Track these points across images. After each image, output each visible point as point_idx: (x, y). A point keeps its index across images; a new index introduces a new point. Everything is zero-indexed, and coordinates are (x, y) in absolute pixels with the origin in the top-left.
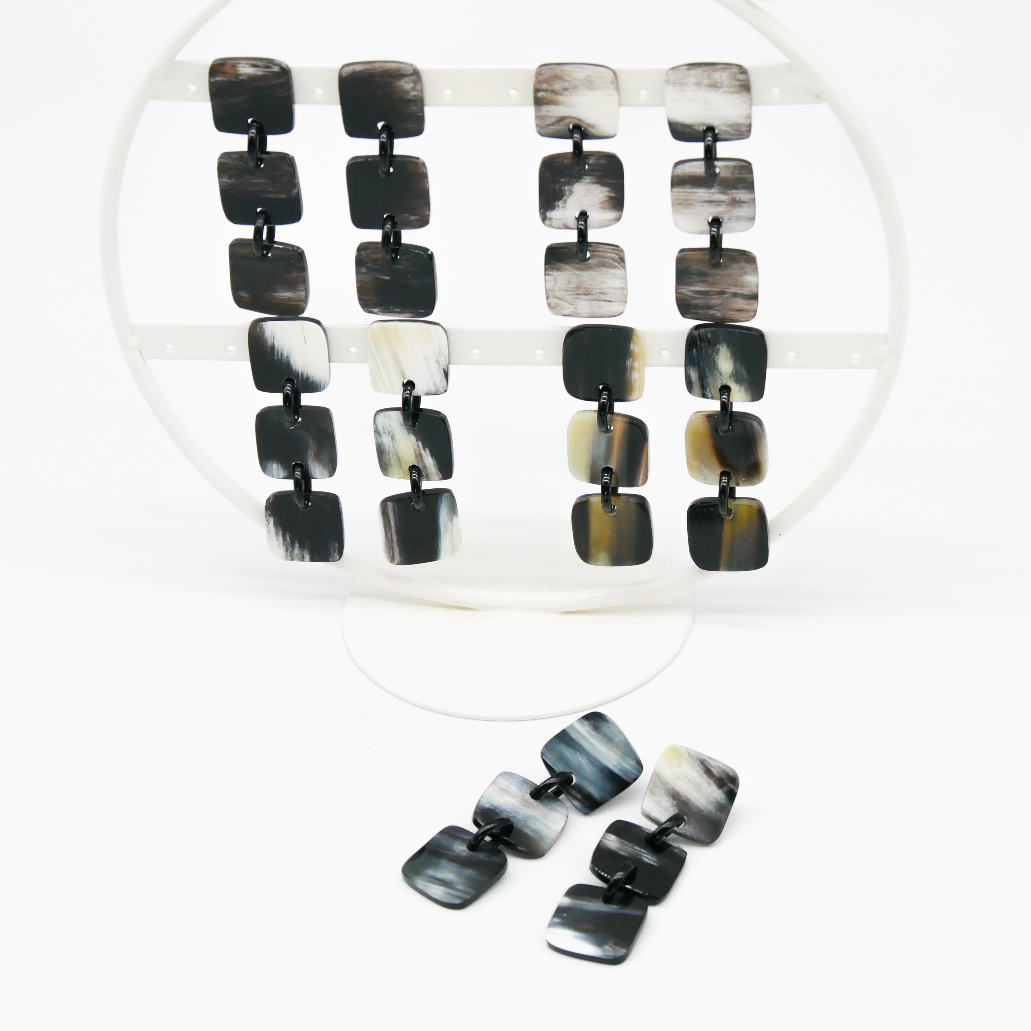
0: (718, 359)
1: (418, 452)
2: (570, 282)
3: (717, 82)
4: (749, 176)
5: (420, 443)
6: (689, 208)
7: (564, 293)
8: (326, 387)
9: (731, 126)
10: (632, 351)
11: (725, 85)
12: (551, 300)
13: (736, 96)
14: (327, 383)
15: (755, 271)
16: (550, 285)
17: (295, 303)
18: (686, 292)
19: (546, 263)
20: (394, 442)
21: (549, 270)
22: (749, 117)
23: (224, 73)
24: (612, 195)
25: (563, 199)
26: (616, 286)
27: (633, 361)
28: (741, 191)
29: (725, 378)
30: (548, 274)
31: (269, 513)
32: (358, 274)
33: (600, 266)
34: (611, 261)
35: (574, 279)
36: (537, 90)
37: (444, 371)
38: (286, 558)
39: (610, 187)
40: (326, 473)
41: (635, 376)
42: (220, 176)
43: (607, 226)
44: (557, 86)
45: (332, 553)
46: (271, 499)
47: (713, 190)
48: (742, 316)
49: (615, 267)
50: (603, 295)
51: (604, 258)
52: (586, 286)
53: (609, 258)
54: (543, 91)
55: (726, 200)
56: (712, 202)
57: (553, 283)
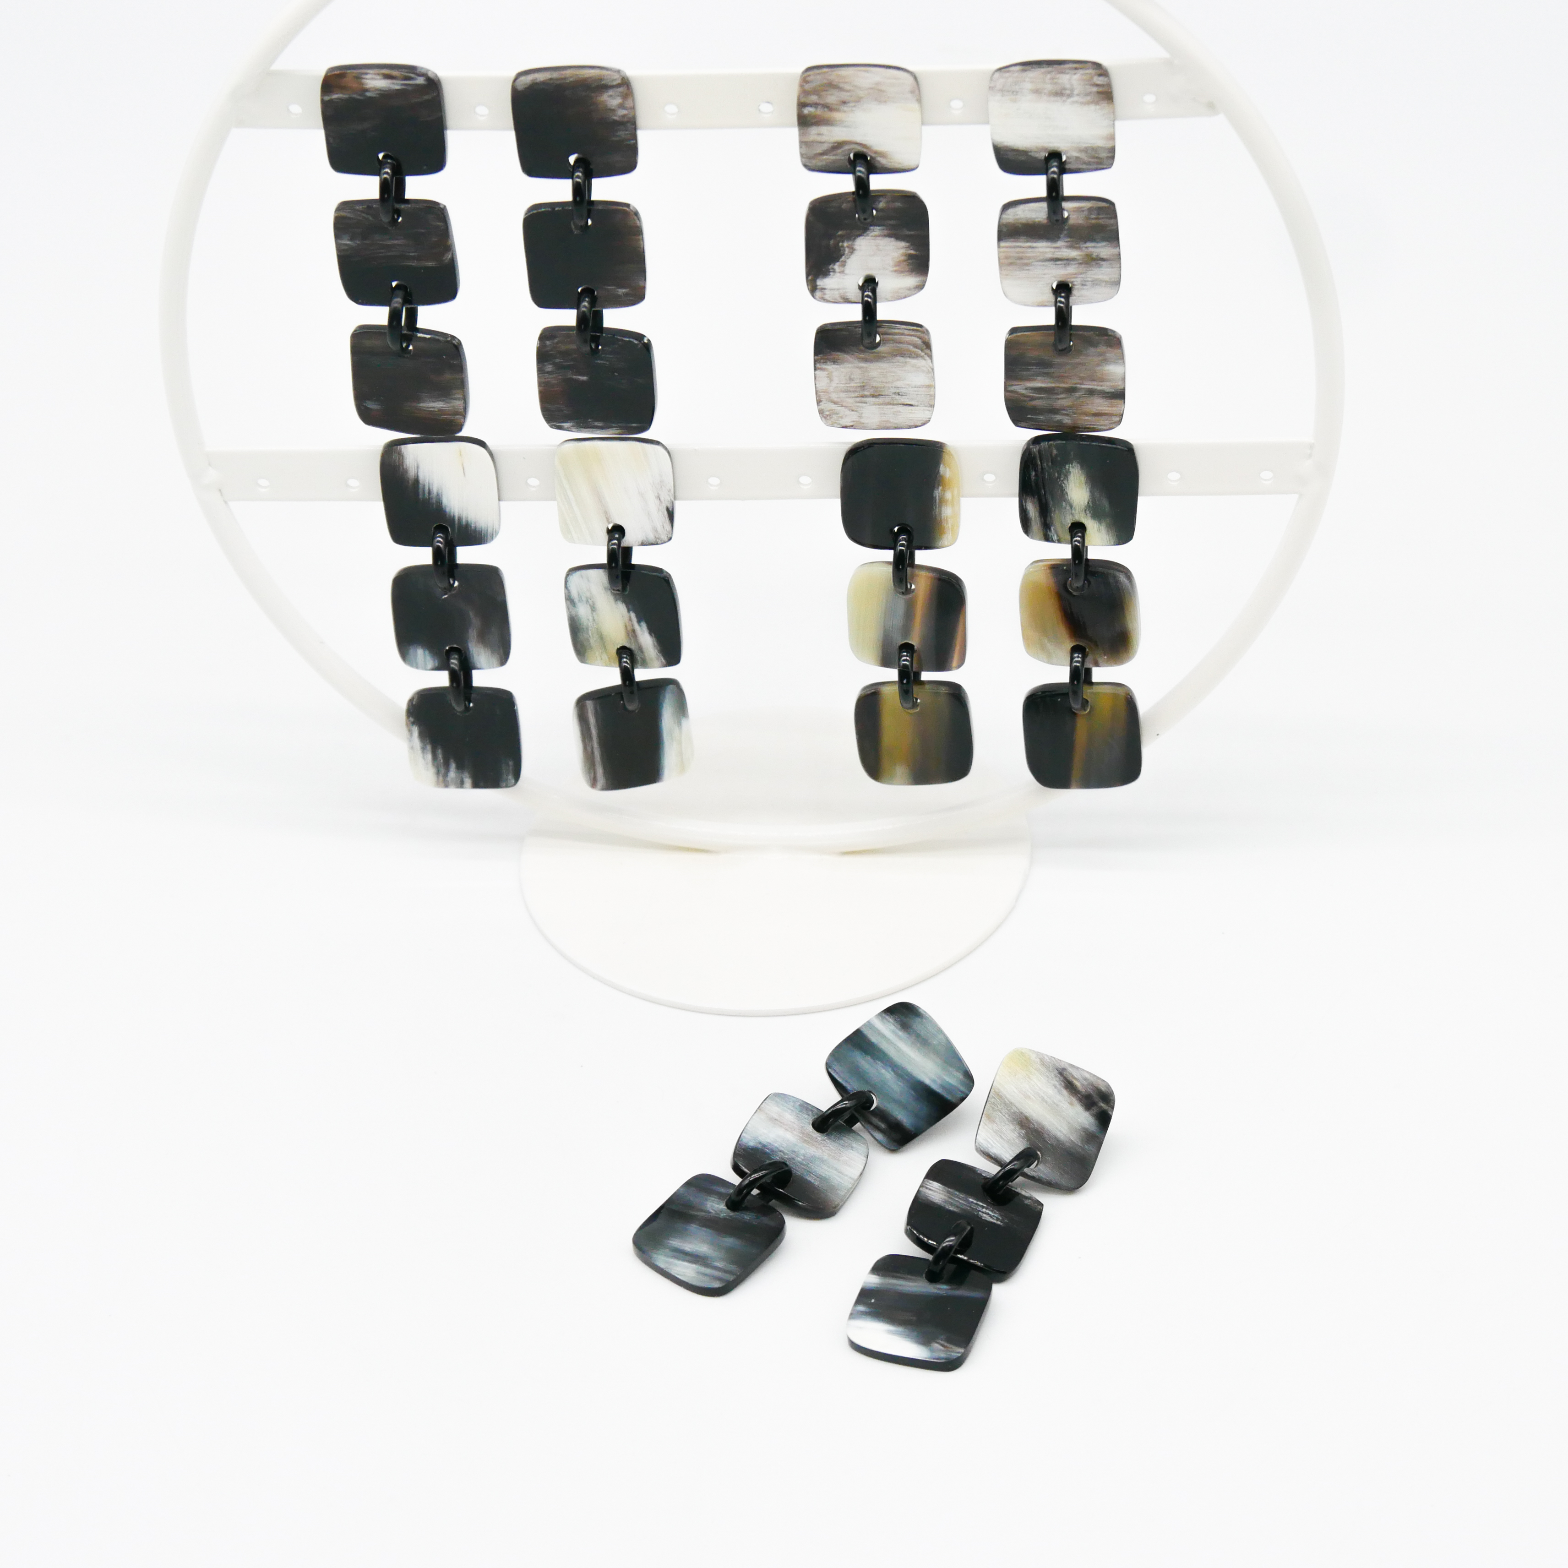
0: (1067, 485)
1: (629, 628)
2: (851, 380)
3: (1065, 89)
4: (1112, 221)
5: (633, 615)
6: (1023, 270)
7: (843, 395)
8: (494, 537)
9: (1085, 150)
10: (942, 477)
11: (1076, 92)
12: (823, 405)
13: (1093, 107)
14: (496, 531)
15: (1121, 358)
16: (823, 384)
17: (448, 417)
18: (1020, 389)
19: (816, 354)
20: (594, 614)
21: (820, 362)
22: (1112, 137)
23: (343, 88)
24: (912, 252)
25: (841, 260)
26: (919, 384)
27: (944, 490)
28: (1100, 245)
29: (1077, 512)
30: (819, 369)
31: (412, 719)
32: (540, 374)
33: (895, 356)
34: (911, 348)
35: (857, 374)
36: (801, 105)
37: (668, 509)
38: (438, 784)
39: (908, 242)
40: (495, 660)
41: (947, 512)
42: (337, 236)
43: (905, 297)
44: (832, 98)
45: (505, 776)
46: (415, 700)
47: (1060, 243)
48: (1102, 423)
49: (917, 356)
50: (899, 396)
51: (900, 343)
52: (874, 384)
53: (908, 343)
54: (811, 106)
55: (1078, 258)
56: (1057, 260)
57: (827, 380)
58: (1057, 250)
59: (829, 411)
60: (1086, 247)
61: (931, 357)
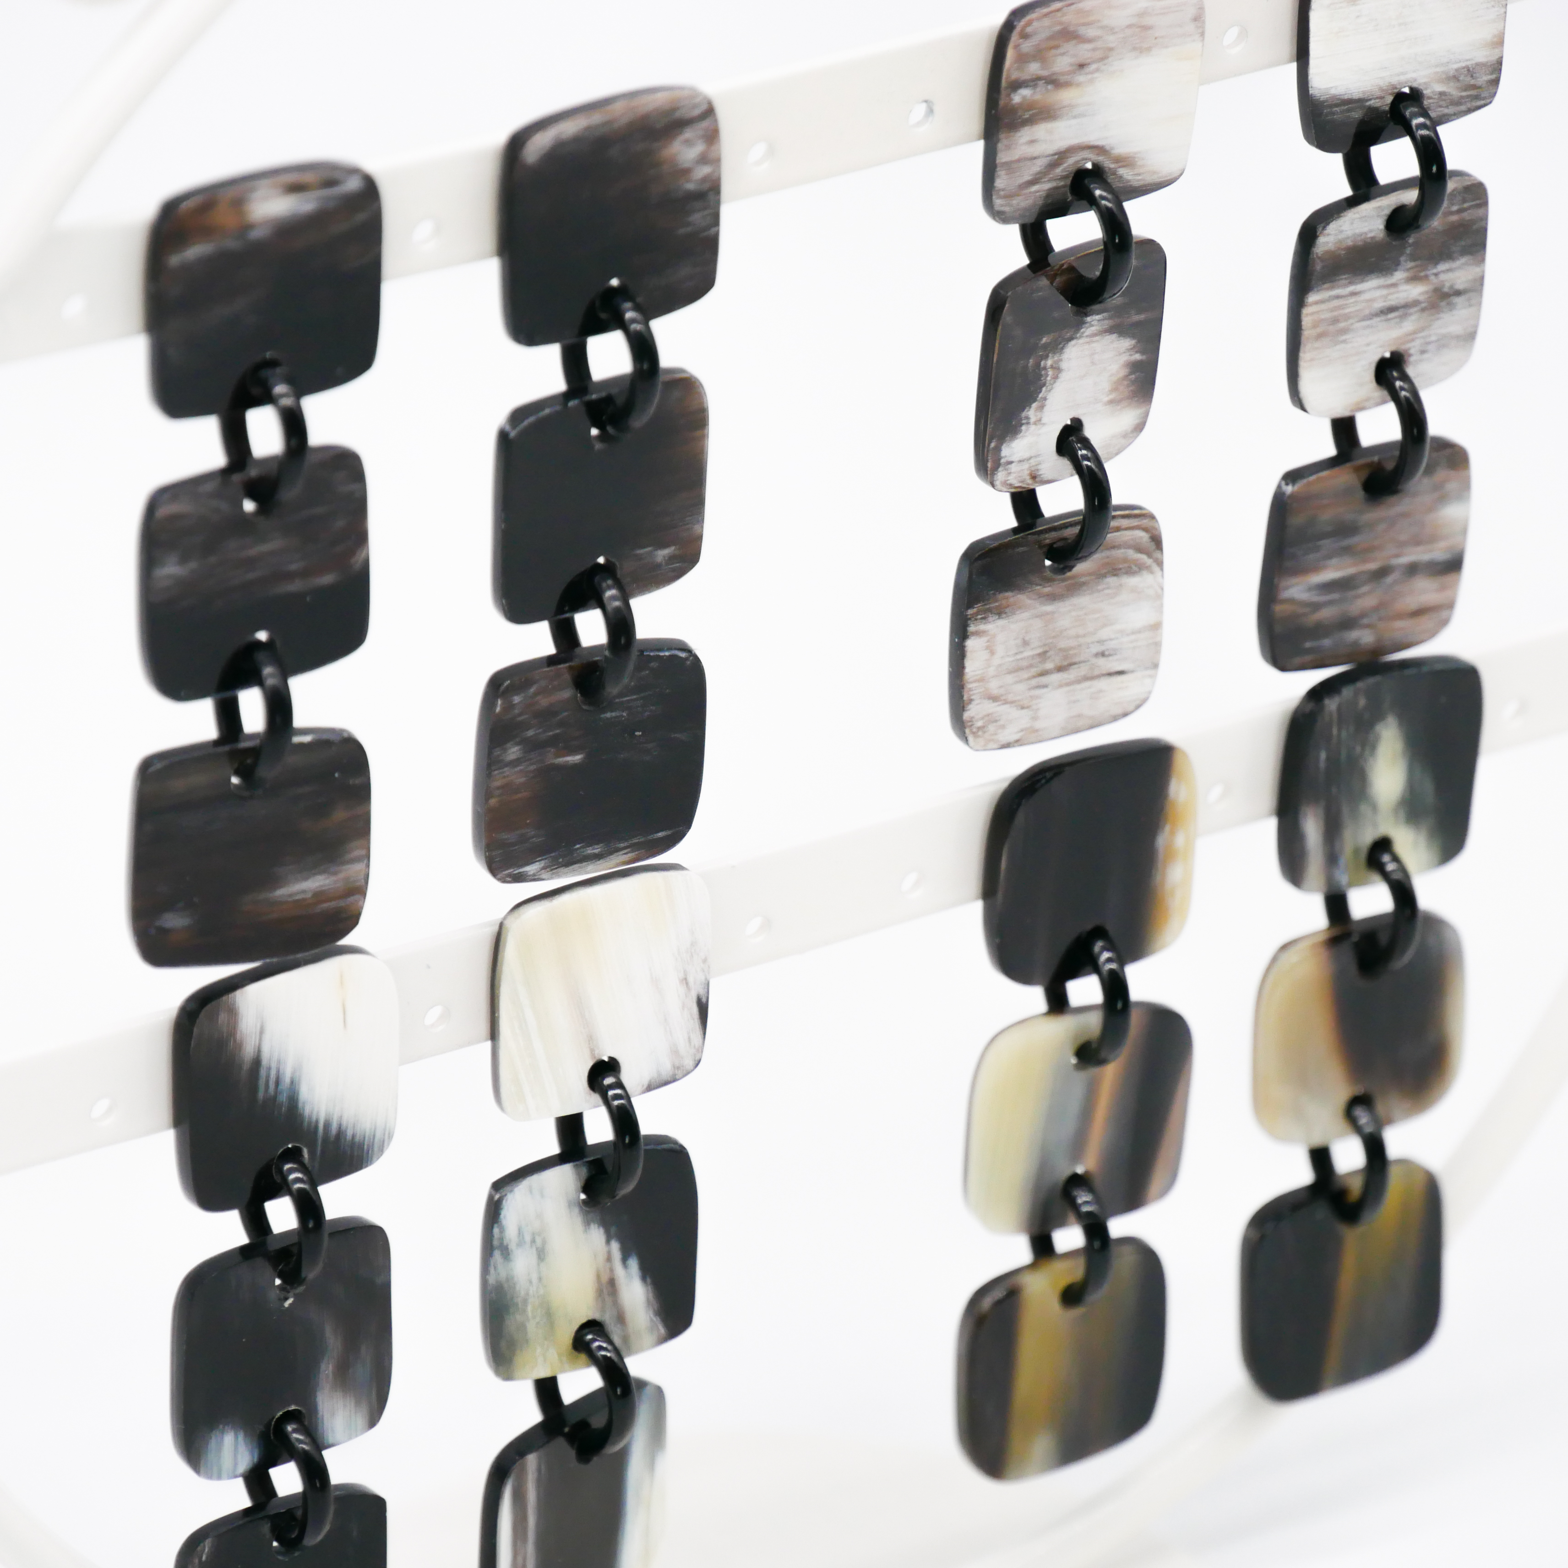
1: (605, 1277)
2: (1025, 643)
5: (615, 1246)
6: (1337, 343)
7: (1010, 679)
8: (383, 1150)
9: (1456, 76)
10: (1172, 804)
12: (974, 709)
14: (388, 1133)
15: (1465, 487)
16: (979, 664)
17: (329, 906)
18: (1299, 592)
20: (542, 1265)
21: (976, 620)
22: (1500, 40)
23: (209, 232)
24: (1138, 357)
25: (1040, 396)
26: (1138, 625)
27: (1172, 832)
28: (1458, 263)
29: (1382, 817)
30: (972, 635)
33: (1104, 576)
34: (1129, 552)
35: (1036, 630)
36: (1011, 87)
37: (698, 1001)
39: (1134, 336)
40: (361, 1417)
41: (1173, 875)
44: (1063, 62)
47: (1399, 275)
48: (1416, 629)
49: (1140, 569)
50: (1104, 659)
51: (1114, 549)
52: (1063, 644)
53: (1127, 546)
55: (1421, 298)
56: (1392, 309)
57: (985, 655)
58: (1392, 290)
59: (982, 718)
60: (1436, 275)
61: (1160, 564)
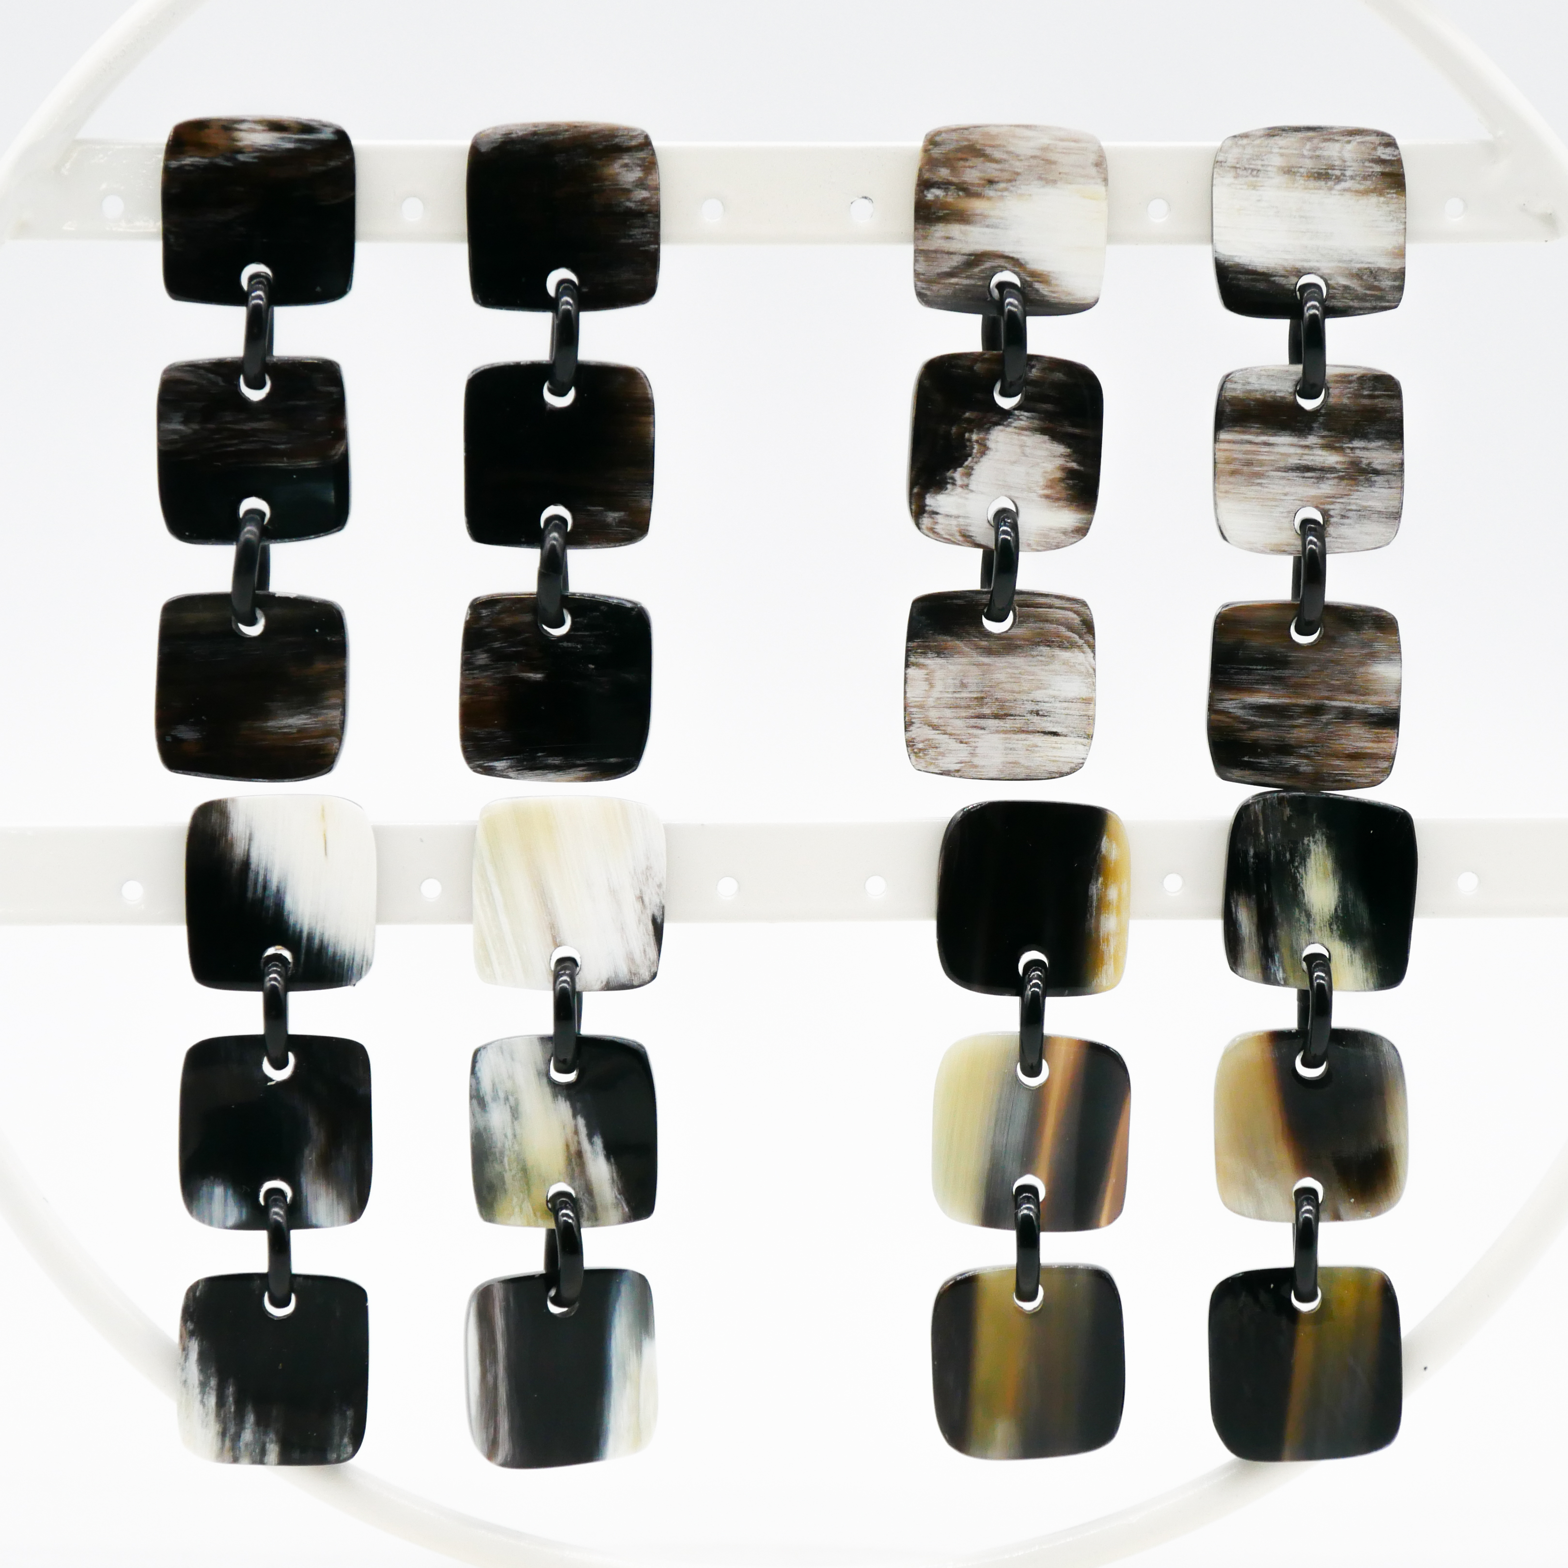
0: (1304, 876)
1: (573, 1149)
2: (963, 685)
3: (1333, 167)
4: (1394, 403)
5: (581, 1122)
6: (1253, 484)
7: (948, 713)
8: (363, 973)
9: (1358, 275)
10: (1104, 858)
11: (1348, 173)
12: (915, 731)
13: (1374, 199)
14: (367, 961)
15: (1396, 650)
16: (917, 692)
17: (316, 740)
18: (1234, 708)
19: (911, 637)
20: (516, 1123)
21: (916, 652)
22: (1401, 253)
23: (202, 147)
24: (1074, 465)
25: (966, 463)
26: (1071, 695)
27: (1105, 885)
28: (1373, 445)
29: (1317, 927)
30: (914, 664)
31: (190, 1326)
32: (466, 670)
33: (1038, 644)
34: (1063, 630)
35: (973, 677)
36: (924, 185)
37: (654, 920)
38: (220, 1456)
39: (1068, 445)
40: (342, 1212)
41: (1109, 924)
42: (163, 416)
43: (1058, 547)
44: (972, 174)
45: (336, 1440)
46: (200, 1287)
47: (1312, 440)
48: (1360, 771)
49: (1072, 645)
50: (1039, 718)
51: (1047, 621)
52: (999, 695)
53: (1058, 622)
54: (939, 188)
55: (1338, 466)
56: (1307, 469)
57: (924, 686)
58: (1306, 451)
59: (923, 742)
60: (1352, 449)
61: (1092, 647)
